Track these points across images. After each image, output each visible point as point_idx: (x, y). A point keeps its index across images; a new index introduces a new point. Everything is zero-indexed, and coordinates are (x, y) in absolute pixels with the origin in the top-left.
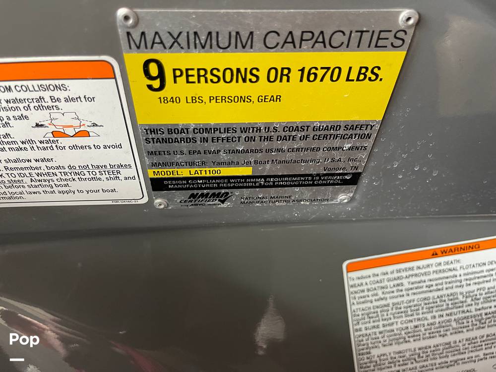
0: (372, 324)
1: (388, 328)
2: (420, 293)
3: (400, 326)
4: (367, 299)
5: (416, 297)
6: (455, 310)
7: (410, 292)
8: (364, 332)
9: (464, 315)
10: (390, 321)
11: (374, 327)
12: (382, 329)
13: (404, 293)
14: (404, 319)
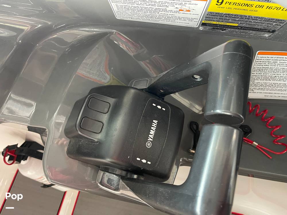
0: (259, 73)
1: (265, 75)
2: (282, 66)
3: (269, 75)
4: (261, 64)
5: (280, 67)
7: (279, 65)
8: (255, 74)
10: (266, 73)
11: (260, 74)
12: (262, 75)
13: (276, 65)
14: (272, 73)
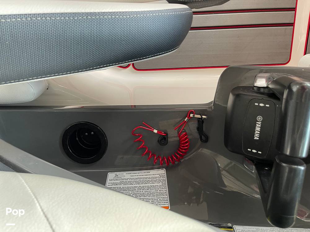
1: (156, 190)
2: (146, 198)
3: (153, 190)
5: (147, 197)
6: (136, 193)
7: (149, 199)
9: (133, 191)
10: (156, 192)
11: (161, 191)
12: (158, 190)
13: (151, 199)
14: (151, 192)
